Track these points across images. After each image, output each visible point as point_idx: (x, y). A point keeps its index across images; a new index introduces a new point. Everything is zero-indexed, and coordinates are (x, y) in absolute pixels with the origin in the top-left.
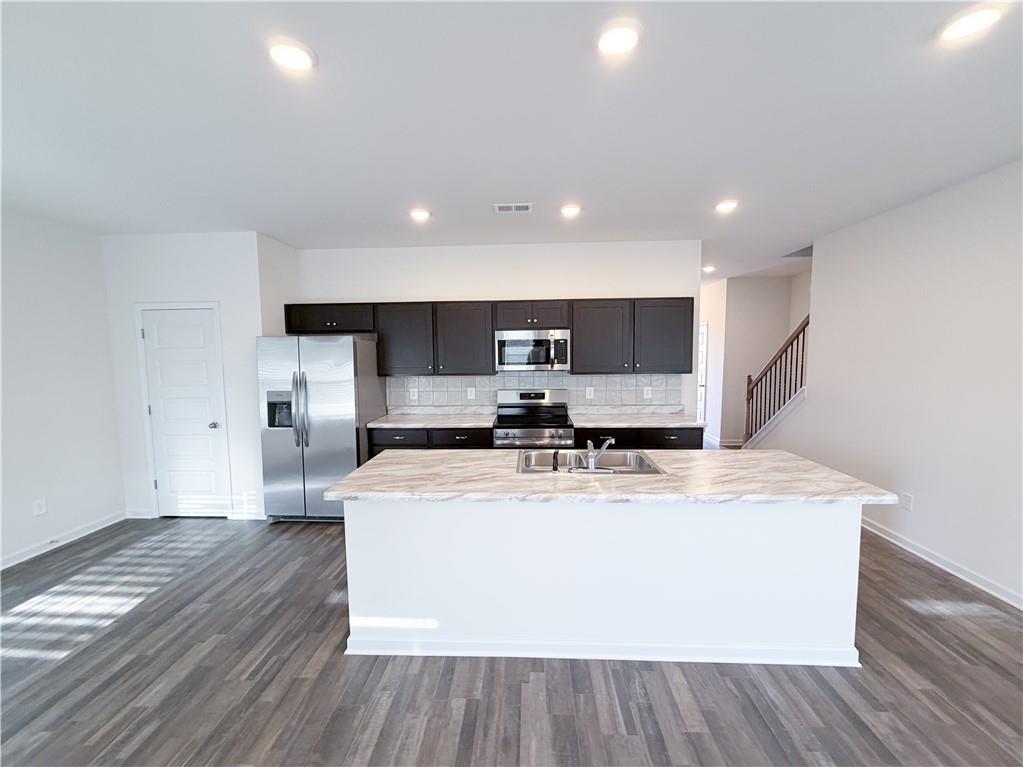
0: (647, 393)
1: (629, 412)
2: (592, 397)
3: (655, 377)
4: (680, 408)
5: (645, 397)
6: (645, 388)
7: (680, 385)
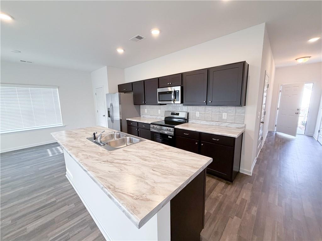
0: (225, 116)
1: (214, 124)
2: (198, 116)
3: (229, 108)
4: (243, 125)
5: (223, 118)
6: (224, 114)
7: (244, 113)
